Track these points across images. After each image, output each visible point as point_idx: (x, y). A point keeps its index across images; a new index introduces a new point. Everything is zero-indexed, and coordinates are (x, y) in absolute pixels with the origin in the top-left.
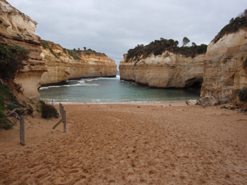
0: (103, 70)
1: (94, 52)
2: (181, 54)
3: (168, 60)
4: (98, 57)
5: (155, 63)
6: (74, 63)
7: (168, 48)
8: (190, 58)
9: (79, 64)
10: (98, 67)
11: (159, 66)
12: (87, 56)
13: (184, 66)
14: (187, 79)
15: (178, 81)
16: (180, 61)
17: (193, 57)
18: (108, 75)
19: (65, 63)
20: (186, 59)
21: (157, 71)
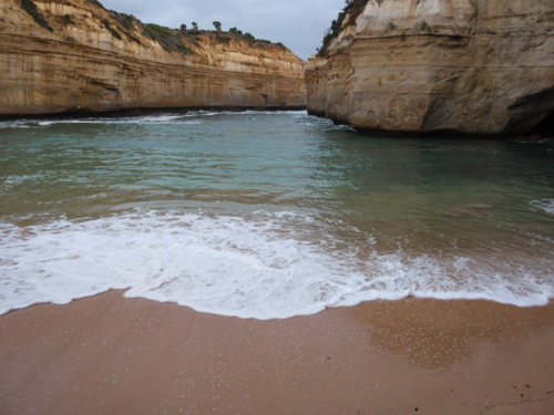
0: (271, 89)
1: (249, 38)
4: (257, 51)
5: (376, 28)
6: (163, 61)
9: (184, 66)
10: (255, 81)
11: (393, 38)
12: (219, 46)
18: (290, 104)
19: (86, 49)
21: (385, 61)
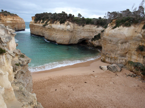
0: (16, 26)
1: (9, 13)
2: (76, 23)
3: (69, 27)
4: (13, 17)
5: (60, 29)
7: (69, 19)
8: (81, 26)
10: (13, 25)
11: (63, 31)
12: (5, 17)
13: (78, 31)
14: (79, 39)
15: (74, 40)
16: (76, 28)
17: (83, 26)
18: (20, 29)
20: (79, 27)
21: (62, 34)
